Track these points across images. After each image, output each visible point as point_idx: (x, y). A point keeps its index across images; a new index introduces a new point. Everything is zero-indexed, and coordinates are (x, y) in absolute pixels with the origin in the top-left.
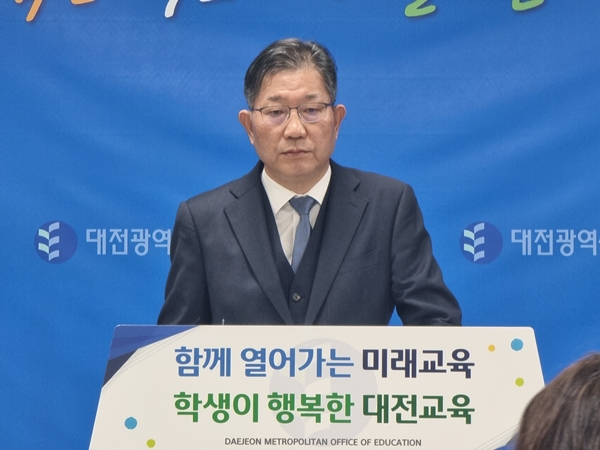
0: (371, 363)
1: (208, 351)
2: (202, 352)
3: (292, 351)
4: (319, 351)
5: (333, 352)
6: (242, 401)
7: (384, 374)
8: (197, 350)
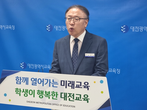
0: (63, 84)
1: (23, 78)
2: (22, 78)
3: (43, 79)
4: (50, 80)
5: (53, 80)
6: (31, 91)
7: (66, 88)
8: (20, 77)
